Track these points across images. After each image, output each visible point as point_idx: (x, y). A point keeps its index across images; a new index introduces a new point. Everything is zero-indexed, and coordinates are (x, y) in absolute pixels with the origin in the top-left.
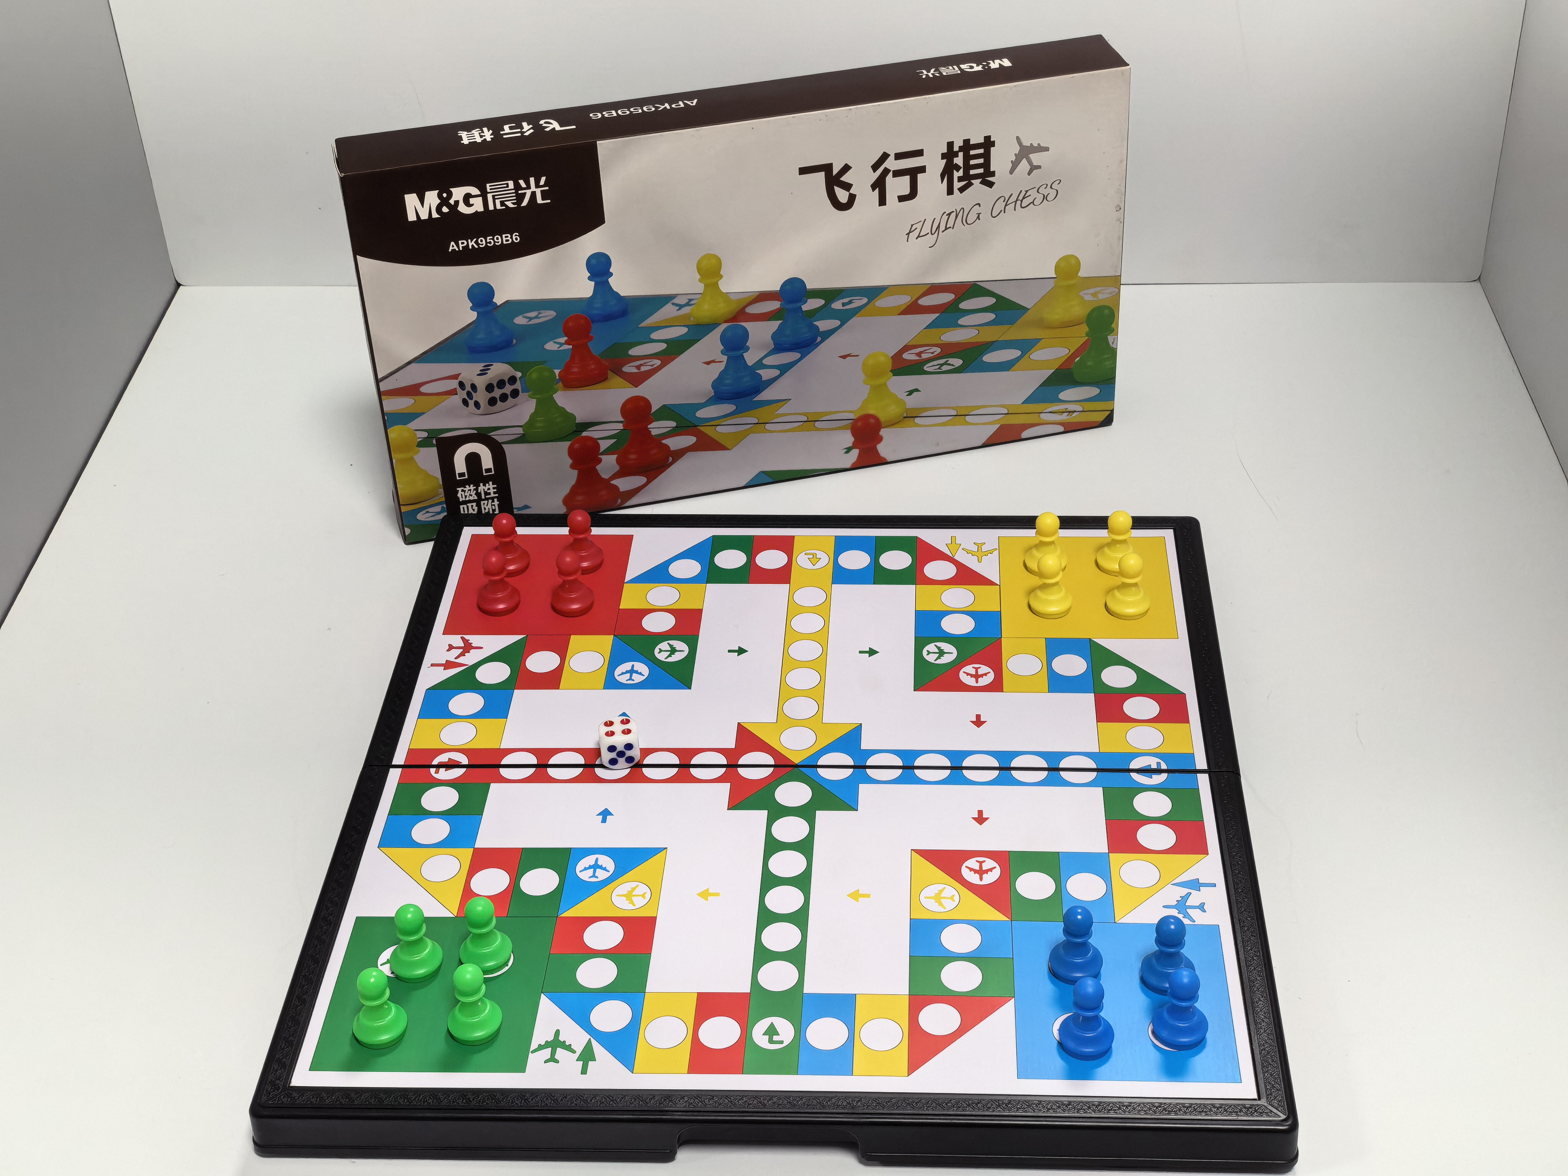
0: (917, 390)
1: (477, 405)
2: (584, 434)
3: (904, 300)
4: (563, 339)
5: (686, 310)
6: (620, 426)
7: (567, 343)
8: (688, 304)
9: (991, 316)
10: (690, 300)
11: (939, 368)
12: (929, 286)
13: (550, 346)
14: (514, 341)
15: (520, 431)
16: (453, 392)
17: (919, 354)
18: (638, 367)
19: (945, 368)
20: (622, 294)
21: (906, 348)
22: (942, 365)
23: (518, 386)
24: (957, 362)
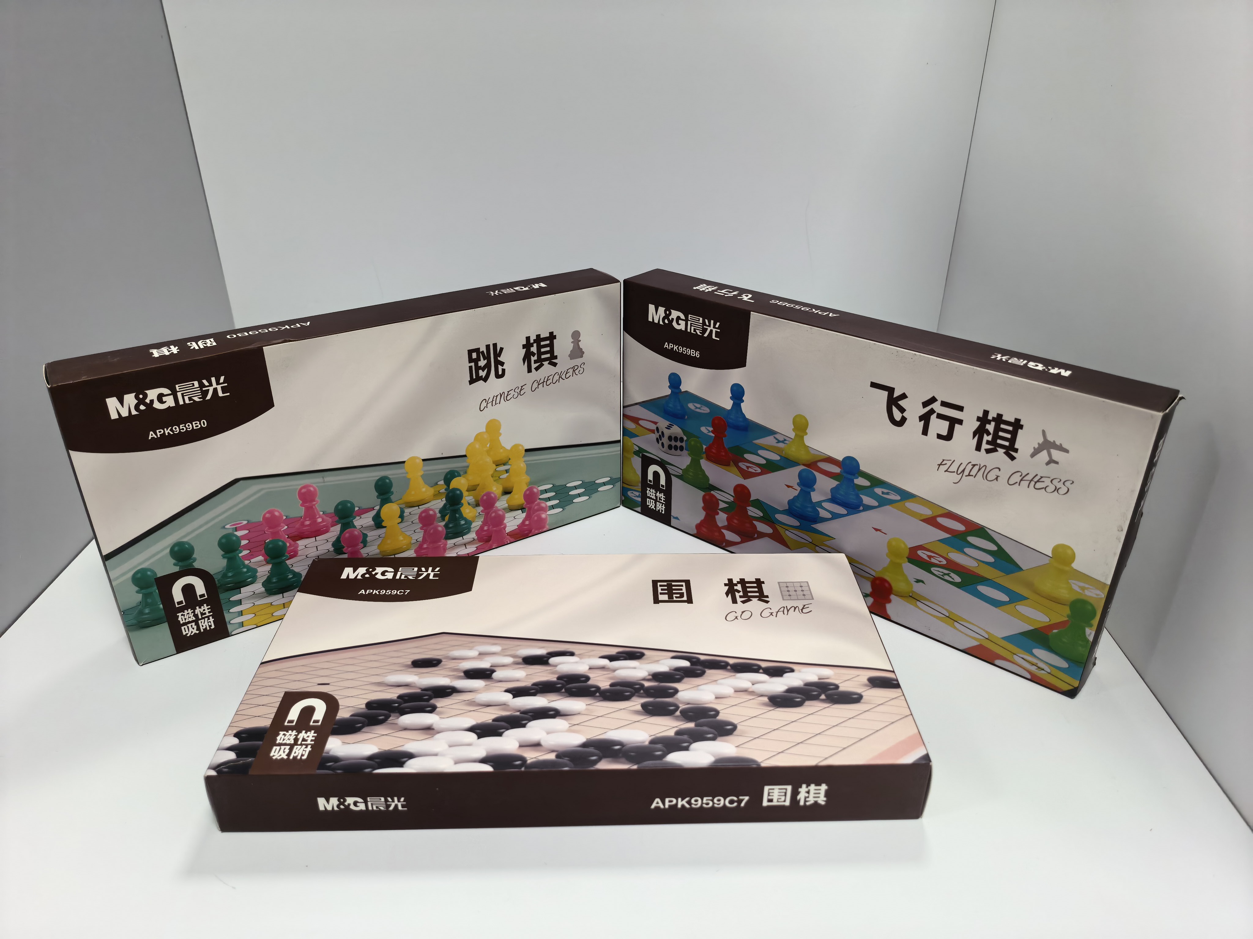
0: (922, 582)
1: (663, 444)
2: (712, 492)
3: (927, 512)
4: (711, 429)
5: (781, 445)
6: (732, 499)
7: (712, 432)
8: (783, 442)
9: (990, 559)
10: (785, 440)
11: (942, 575)
12: (948, 511)
13: (703, 429)
14: (686, 417)
15: (681, 472)
16: (652, 431)
17: (930, 557)
18: (748, 467)
19: (947, 577)
20: (747, 417)
21: (921, 547)
22: (945, 574)
23: (684, 444)
24: (958, 579)
